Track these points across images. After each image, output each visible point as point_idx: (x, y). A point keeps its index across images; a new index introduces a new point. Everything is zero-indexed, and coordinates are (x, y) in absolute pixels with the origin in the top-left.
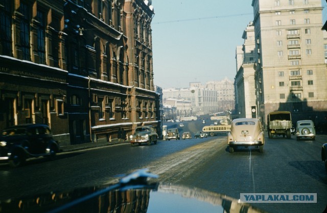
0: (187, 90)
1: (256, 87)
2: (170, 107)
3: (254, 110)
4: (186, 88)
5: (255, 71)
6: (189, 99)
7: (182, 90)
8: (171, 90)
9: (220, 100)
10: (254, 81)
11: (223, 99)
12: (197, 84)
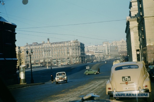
0: (101, 46)
1: (139, 35)
2: (90, 55)
3: (138, 53)
4: (101, 45)
5: (138, 23)
6: (103, 51)
7: (98, 46)
8: (92, 46)
9: (119, 51)
10: (138, 30)
11: (121, 51)
12: (107, 43)
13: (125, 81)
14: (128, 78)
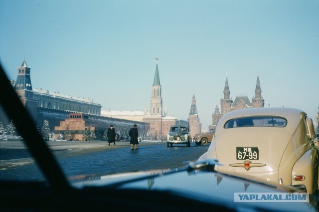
13: (242, 159)
14: (253, 152)
